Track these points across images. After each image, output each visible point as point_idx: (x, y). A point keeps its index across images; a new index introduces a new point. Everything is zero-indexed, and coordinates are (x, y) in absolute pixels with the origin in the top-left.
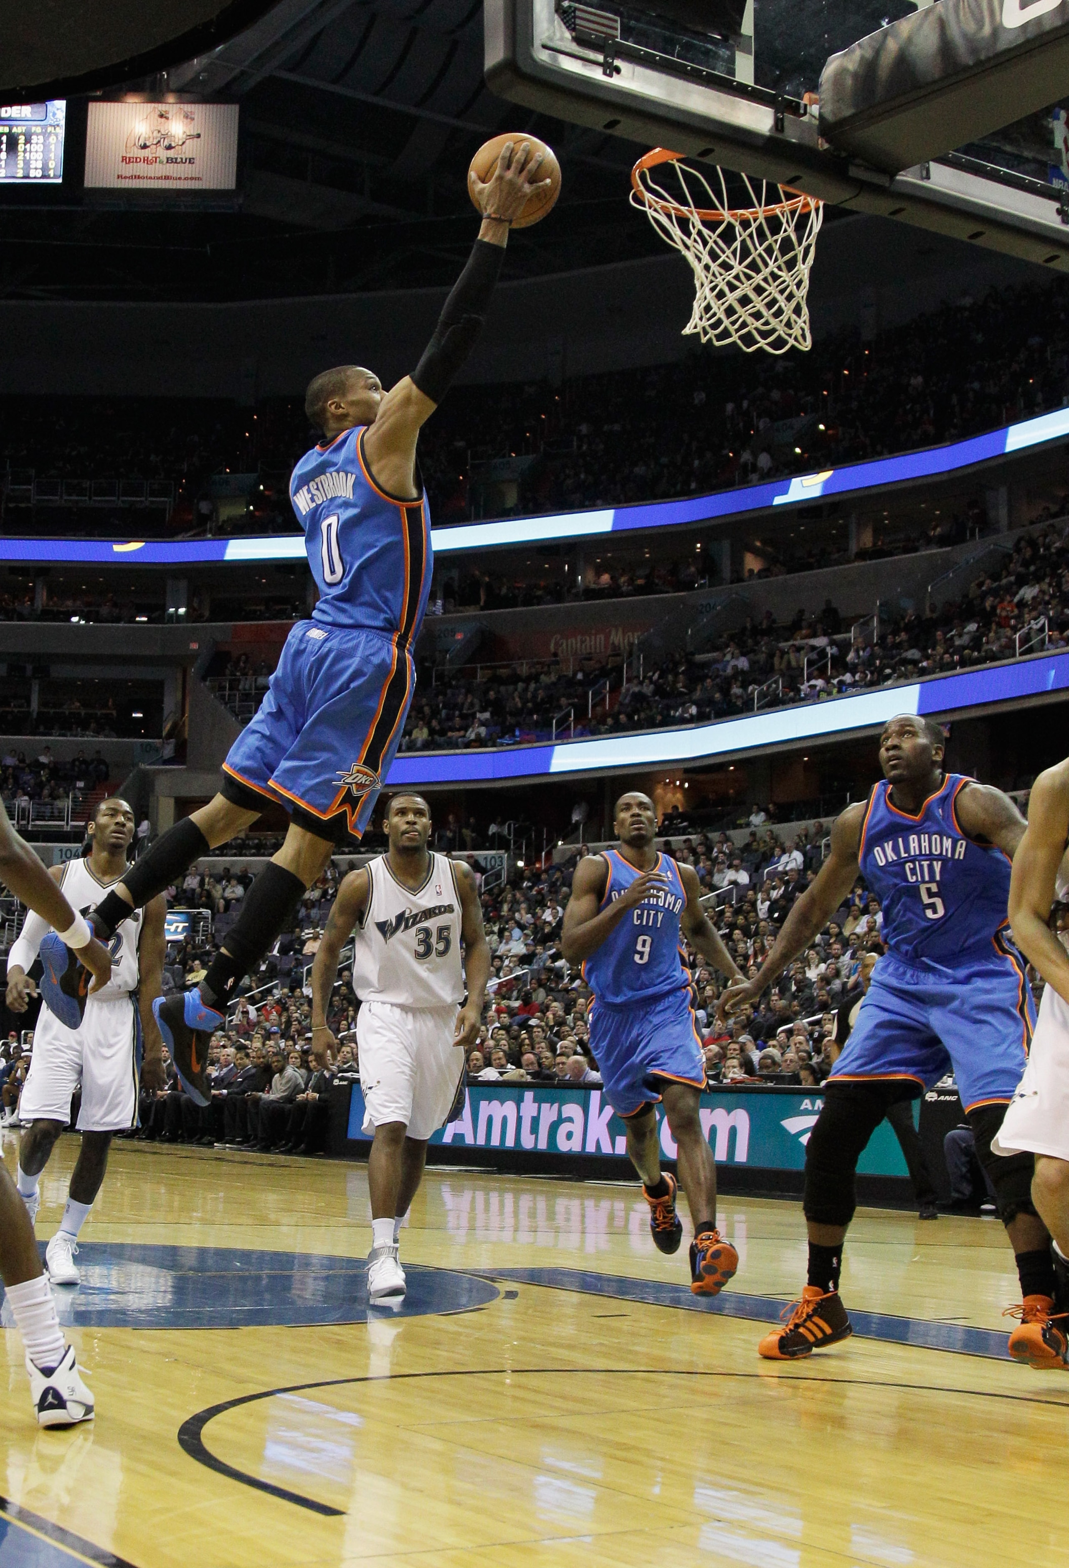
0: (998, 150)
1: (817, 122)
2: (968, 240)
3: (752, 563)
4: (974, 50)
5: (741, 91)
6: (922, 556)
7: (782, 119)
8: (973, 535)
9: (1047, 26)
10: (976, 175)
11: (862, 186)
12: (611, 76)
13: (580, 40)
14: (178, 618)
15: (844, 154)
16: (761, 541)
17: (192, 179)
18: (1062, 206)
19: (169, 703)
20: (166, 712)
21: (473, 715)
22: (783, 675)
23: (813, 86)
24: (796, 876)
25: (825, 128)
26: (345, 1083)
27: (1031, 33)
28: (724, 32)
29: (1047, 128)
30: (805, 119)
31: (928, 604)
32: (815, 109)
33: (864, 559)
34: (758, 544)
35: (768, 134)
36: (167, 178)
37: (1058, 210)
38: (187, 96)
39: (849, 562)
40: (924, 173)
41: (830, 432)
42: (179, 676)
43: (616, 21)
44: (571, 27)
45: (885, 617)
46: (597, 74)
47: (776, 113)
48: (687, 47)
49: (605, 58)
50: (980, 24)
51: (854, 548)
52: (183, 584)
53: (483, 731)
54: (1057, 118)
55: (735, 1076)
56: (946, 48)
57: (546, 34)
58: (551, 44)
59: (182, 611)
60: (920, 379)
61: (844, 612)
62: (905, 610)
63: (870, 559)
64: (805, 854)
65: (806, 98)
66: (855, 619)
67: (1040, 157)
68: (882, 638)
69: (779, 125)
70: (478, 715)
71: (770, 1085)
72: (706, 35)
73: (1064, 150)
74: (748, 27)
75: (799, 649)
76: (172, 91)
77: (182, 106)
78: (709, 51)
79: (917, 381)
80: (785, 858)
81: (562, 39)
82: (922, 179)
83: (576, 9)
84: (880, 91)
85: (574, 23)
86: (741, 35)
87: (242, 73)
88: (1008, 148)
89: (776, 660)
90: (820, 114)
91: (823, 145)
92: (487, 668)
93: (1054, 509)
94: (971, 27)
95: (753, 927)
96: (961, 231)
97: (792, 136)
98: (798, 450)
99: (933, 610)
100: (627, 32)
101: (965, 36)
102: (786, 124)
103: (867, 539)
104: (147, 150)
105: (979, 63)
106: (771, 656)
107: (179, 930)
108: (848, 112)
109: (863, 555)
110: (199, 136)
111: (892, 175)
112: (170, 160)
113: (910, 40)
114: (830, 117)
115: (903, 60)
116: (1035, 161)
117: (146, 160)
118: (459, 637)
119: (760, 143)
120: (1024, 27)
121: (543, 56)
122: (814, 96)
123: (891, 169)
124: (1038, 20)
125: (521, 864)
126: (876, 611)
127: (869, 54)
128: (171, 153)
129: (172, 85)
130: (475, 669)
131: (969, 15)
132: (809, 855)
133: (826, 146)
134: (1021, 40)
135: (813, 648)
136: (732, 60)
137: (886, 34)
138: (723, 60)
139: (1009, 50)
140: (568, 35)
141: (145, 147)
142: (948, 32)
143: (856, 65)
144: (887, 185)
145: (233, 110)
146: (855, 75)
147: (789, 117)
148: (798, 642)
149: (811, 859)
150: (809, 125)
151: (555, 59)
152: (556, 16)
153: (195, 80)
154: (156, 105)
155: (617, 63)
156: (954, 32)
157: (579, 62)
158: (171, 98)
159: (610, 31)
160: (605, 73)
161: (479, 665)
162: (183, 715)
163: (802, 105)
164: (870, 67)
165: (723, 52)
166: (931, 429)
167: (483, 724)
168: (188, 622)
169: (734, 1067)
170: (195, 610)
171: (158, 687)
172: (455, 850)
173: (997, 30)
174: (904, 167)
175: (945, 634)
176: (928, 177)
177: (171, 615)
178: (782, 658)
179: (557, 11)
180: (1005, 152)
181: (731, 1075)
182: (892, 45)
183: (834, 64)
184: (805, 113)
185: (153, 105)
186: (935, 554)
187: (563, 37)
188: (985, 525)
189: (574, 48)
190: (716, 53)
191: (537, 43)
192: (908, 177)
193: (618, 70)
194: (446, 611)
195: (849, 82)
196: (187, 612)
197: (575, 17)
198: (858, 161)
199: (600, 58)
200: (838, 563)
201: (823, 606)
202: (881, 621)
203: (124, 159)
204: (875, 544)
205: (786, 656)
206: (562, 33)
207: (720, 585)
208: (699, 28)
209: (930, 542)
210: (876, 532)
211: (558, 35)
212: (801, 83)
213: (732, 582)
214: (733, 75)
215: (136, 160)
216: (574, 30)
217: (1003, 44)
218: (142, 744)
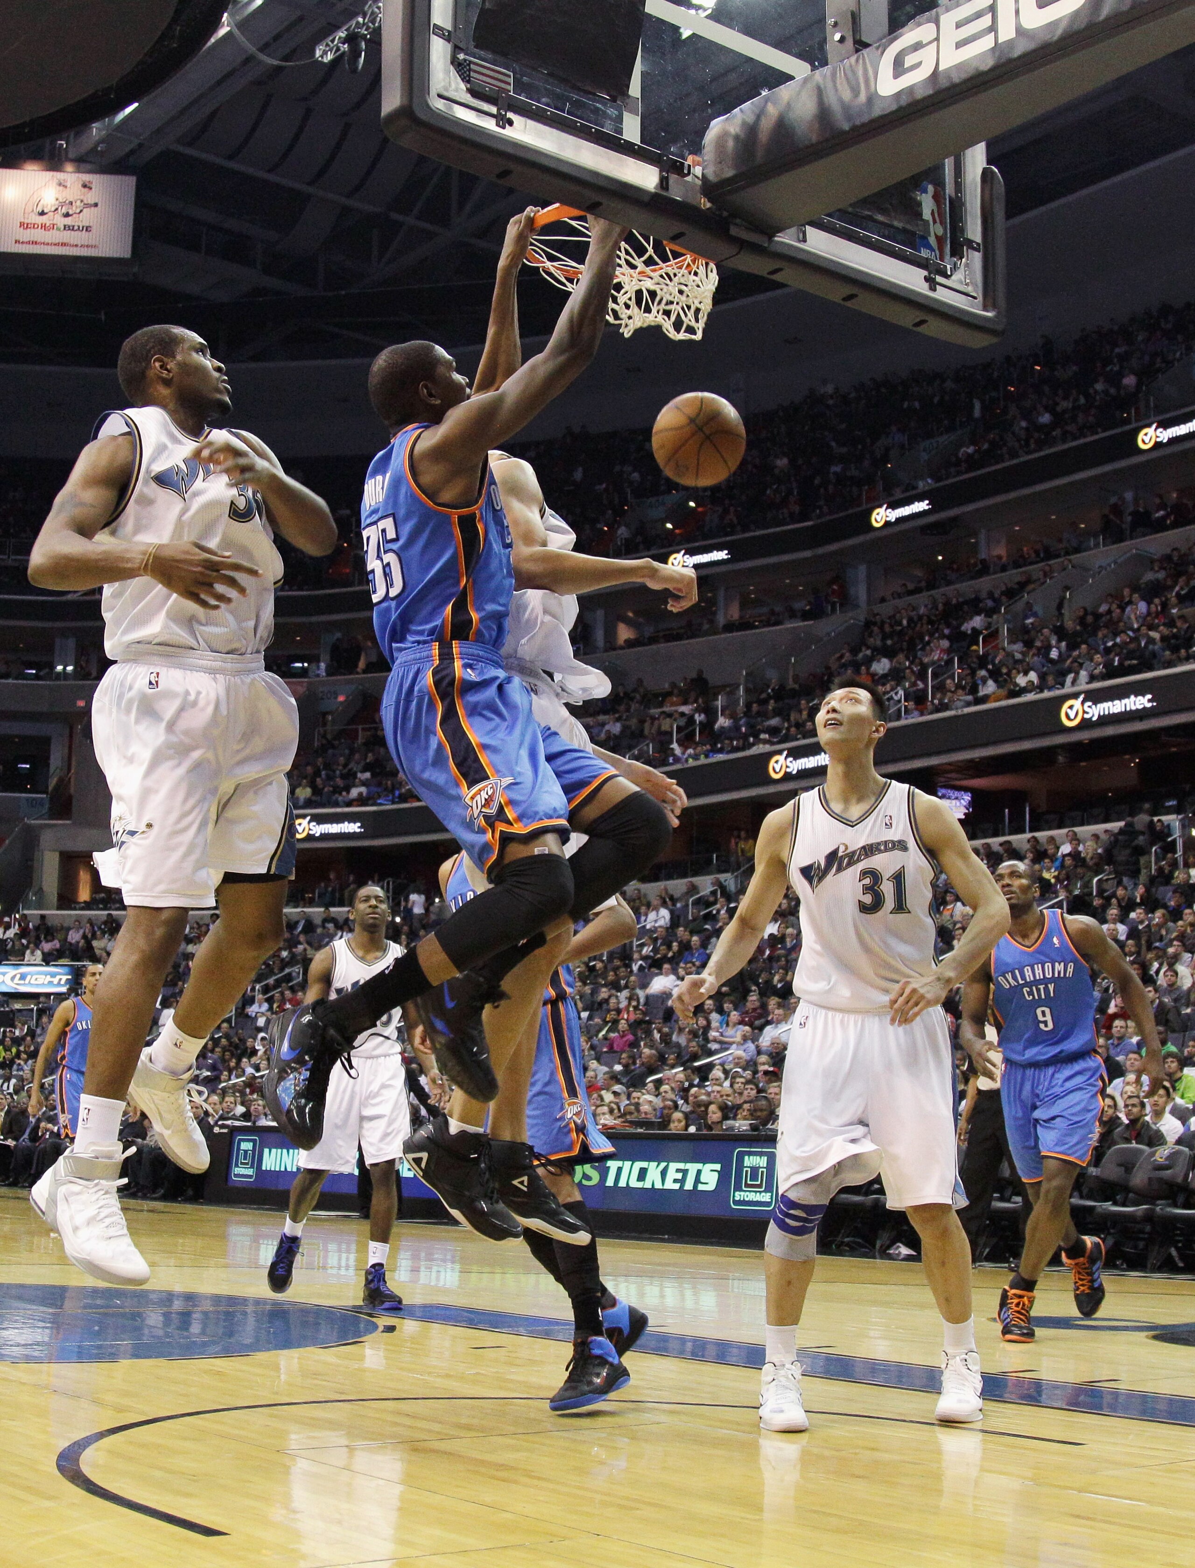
0: (871, 219)
1: (700, 183)
2: (842, 303)
3: (624, 633)
4: (849, 117)
5: (627, 149)
6: (787, 629)
7: (667, 178)
8: (834, 610)
9: (920, 94)
10: (849, 240)
11: (743, 245)
12: (504, 128)
13: (474, 93)
14: (64, 674)
15: (725, 214)
16: (634, 612)
17: (87, 246)
18: (930, 273)
19: (56, 760)
20: (52, 768)
21: (355, 777)
22: (653, 741)
23: (697, 149)
24: (664, 933)
25: (708, 188)
26: (225, 1131)
27: (904, 101)
28: (614, 93)
29: (915, 200)
30: (689, 179)
31: (791, 673)
32: (698, 171)
33: (731, 631)
34: (630, 614)
35: (653, 190)
36: (64, 244)
37: (925, 278)
38: (83, 166)
39: (715, 633)
40: (801, 236)
41: (700, 509)
42: (67, 731)
43: (509, 76)
44: (466, 79)
45: (751, 686)
46: (490, 124)
47: (661, 172)
48: (577, 104)
49: (498, 110)
50: (856, 92)
51: (721, 620)
52: (71, 643)
53: (363, 789)
54: (925, 191)
55: (607, 1122)
56: (824, 114)
57: (442, 84)
58: (446, 94)
59: (70, 668)
60: (785, 461)
61: (713, 679)
62: (770, 680)
63: (737, 631)
64: (672, 913)
65: (690, 160)
66: (724, 687)
67: (909, 227)
68: (748, 705)
69: (664, 183)
70: (359, 775)
71: (640, 1130)
72: (595, 94)
73: (931, 223)
74: (635, 89)
75: (669, 715)
76: (72, 160)
77: (80, 175)
78: (598, 109)
79: (782, 462)
80: (652, 916)
81: (457, 90)
82: (799, 241)
83: (471, 62)
84: (760, 153)
85: (469, 76)
86: (629, 96)
87: (140, 145)
88: (880, 218)
89: (647, 725)
90: (703, 174)
91: (705, 204)
92: (369, 729)
93: (911, 586)
94: (846, 95)
95: (623, 982)
96: (835, 293)
97: (676, 194)
98: (669, 526)
99: (796, 678)
100: (520, 86)
101: (841, 101)
102: (671, 182)
103: (735, 613)
104: (45, 217)
105: (854, 128)
106: (642, 722)
107: (63, 982)
108: (729, 173)
109: (730, 627)
110: (96, 205)
111: (771, 236)
112: (67, 228)
113: (789, 105)
114: (711, 177)
115: (782, 127)
116: (904, 231)
117: (44, 227)
118: (341, 699)
119: (646, 199)
120: (898, 95)
121: (439, 105)
122: (697, 158)
123: (771, 231)
124: (910, 90)
125: (398, 920)
126: (742, 680)
127: (750, 119)
128: (68, 221)
129: (71, 155)
130: (357, 731)
131: (845, 82)
132: (677, 913)
133: (709, 205)
134: (894, 107)
135: (683, 714)
136: (619, 119)
137: (767, 100)
138: (611, 119)
139: (882, 117)
140: (463, 86)
141: (42, 213)
142: (826, 100)
143: (738, 130)
144: (766, 245)
145: (129, 182)
146: (737, 138)
147: (673, 178)
148: (667, 709)
149: (679, 917)
150: (694, 185)
151: (451, 108)
152: (452, 68)
153: (93, 150)
154: (55, 173)
155: (510, 115)
156: (832, 100)
157: (473, 113)
158: (69, 167)
159: (503, 85)
160: (498, 125)
161: (360, 727)
162: (69, 770)
163: (686, 166)
164: (752, 130)
165: (612, 112)
166: (796, 509)
167: (364, 783)
168: (75, 680)
169: (604, 1114)
170: (81, 667)
171: (45, 743)
172: (334, 906)
173: (873, 97)
174: (780, 230)
175: (808, 703)
176: (804, 240)
177: (59, 674)
178: (652, 724)
179: (452, 63)
180: (876, 221)
181: (602, 1121)
182: (772, 111)
183: (717, 126)
184: (689, 173)
185: (51, 173)
186: (799, 627)
187: (458, 88)
188: (846, 600)
189: (468, 99)
190: (604, 113)
191: (433, 92)
192: (786, 238)
193: (511, 123)
194: (329, 673)
195: (731, 144)
196: (75, 670)
197: (470, 70)
198: (738, 221)
199: (494, 110)
200: (707, 634)
201: (694, 675)
202: (747, 690)
203: (22, 224)
204: (741, 617)
205: (656, 722)
206: (458, 84)
207: (595, 652)
208: (590, 89)
209: (793, 614)
210: (743, 606)
211: (453, 86)
212: (685, 145)
213: (606, 651)
214: (621, 134)
215: (34, 226)
216: (468, 82)
217: (877, 112)
218: (27, 799)
